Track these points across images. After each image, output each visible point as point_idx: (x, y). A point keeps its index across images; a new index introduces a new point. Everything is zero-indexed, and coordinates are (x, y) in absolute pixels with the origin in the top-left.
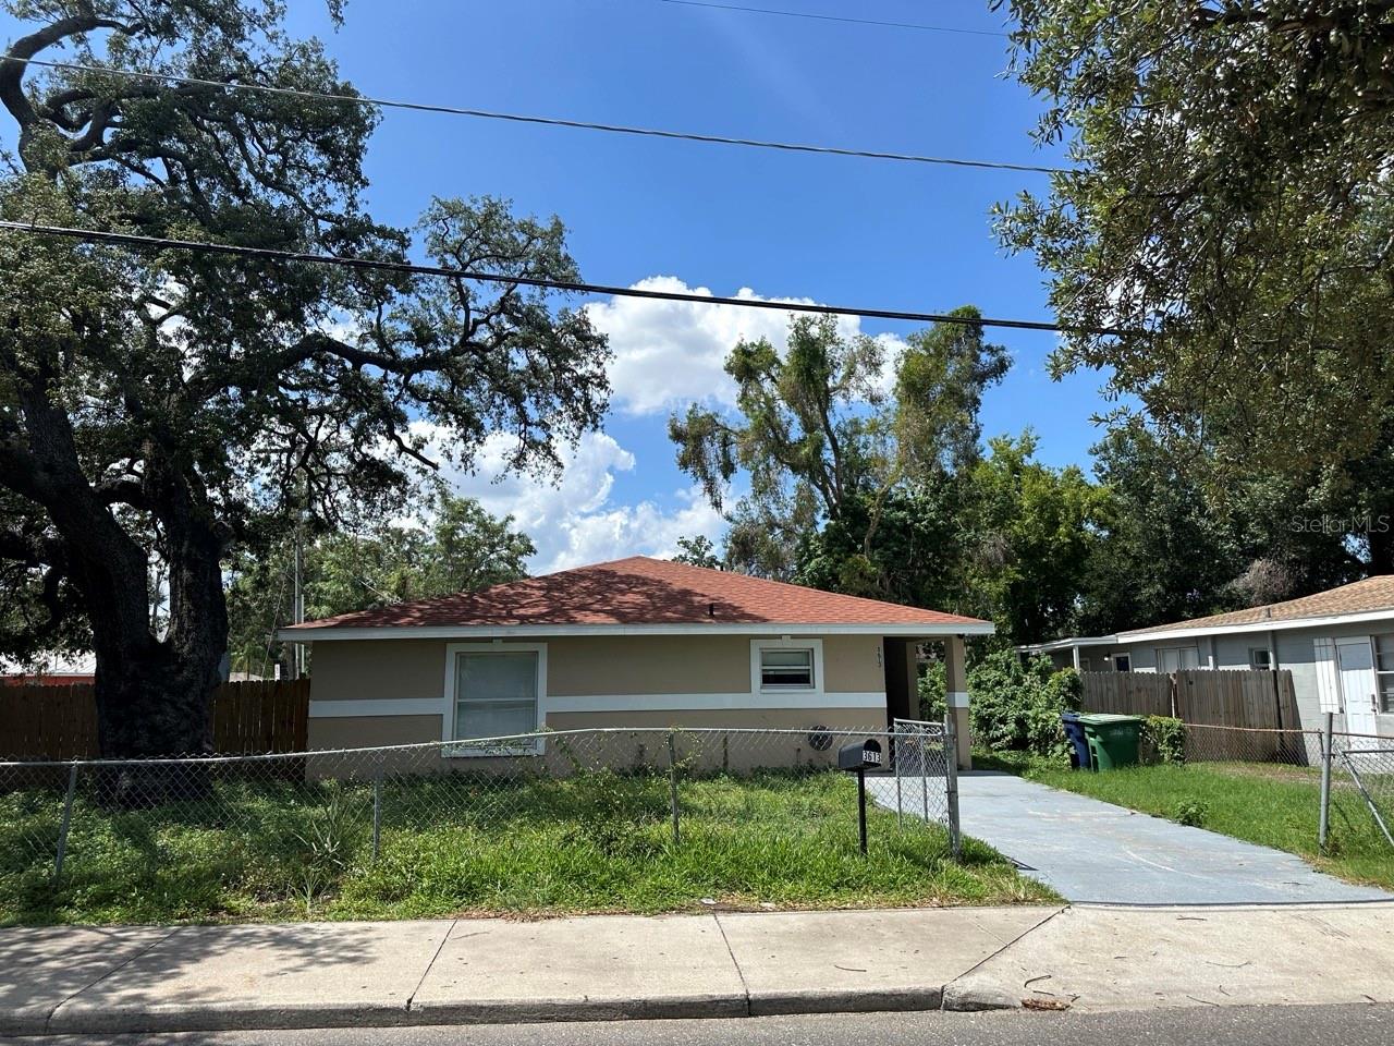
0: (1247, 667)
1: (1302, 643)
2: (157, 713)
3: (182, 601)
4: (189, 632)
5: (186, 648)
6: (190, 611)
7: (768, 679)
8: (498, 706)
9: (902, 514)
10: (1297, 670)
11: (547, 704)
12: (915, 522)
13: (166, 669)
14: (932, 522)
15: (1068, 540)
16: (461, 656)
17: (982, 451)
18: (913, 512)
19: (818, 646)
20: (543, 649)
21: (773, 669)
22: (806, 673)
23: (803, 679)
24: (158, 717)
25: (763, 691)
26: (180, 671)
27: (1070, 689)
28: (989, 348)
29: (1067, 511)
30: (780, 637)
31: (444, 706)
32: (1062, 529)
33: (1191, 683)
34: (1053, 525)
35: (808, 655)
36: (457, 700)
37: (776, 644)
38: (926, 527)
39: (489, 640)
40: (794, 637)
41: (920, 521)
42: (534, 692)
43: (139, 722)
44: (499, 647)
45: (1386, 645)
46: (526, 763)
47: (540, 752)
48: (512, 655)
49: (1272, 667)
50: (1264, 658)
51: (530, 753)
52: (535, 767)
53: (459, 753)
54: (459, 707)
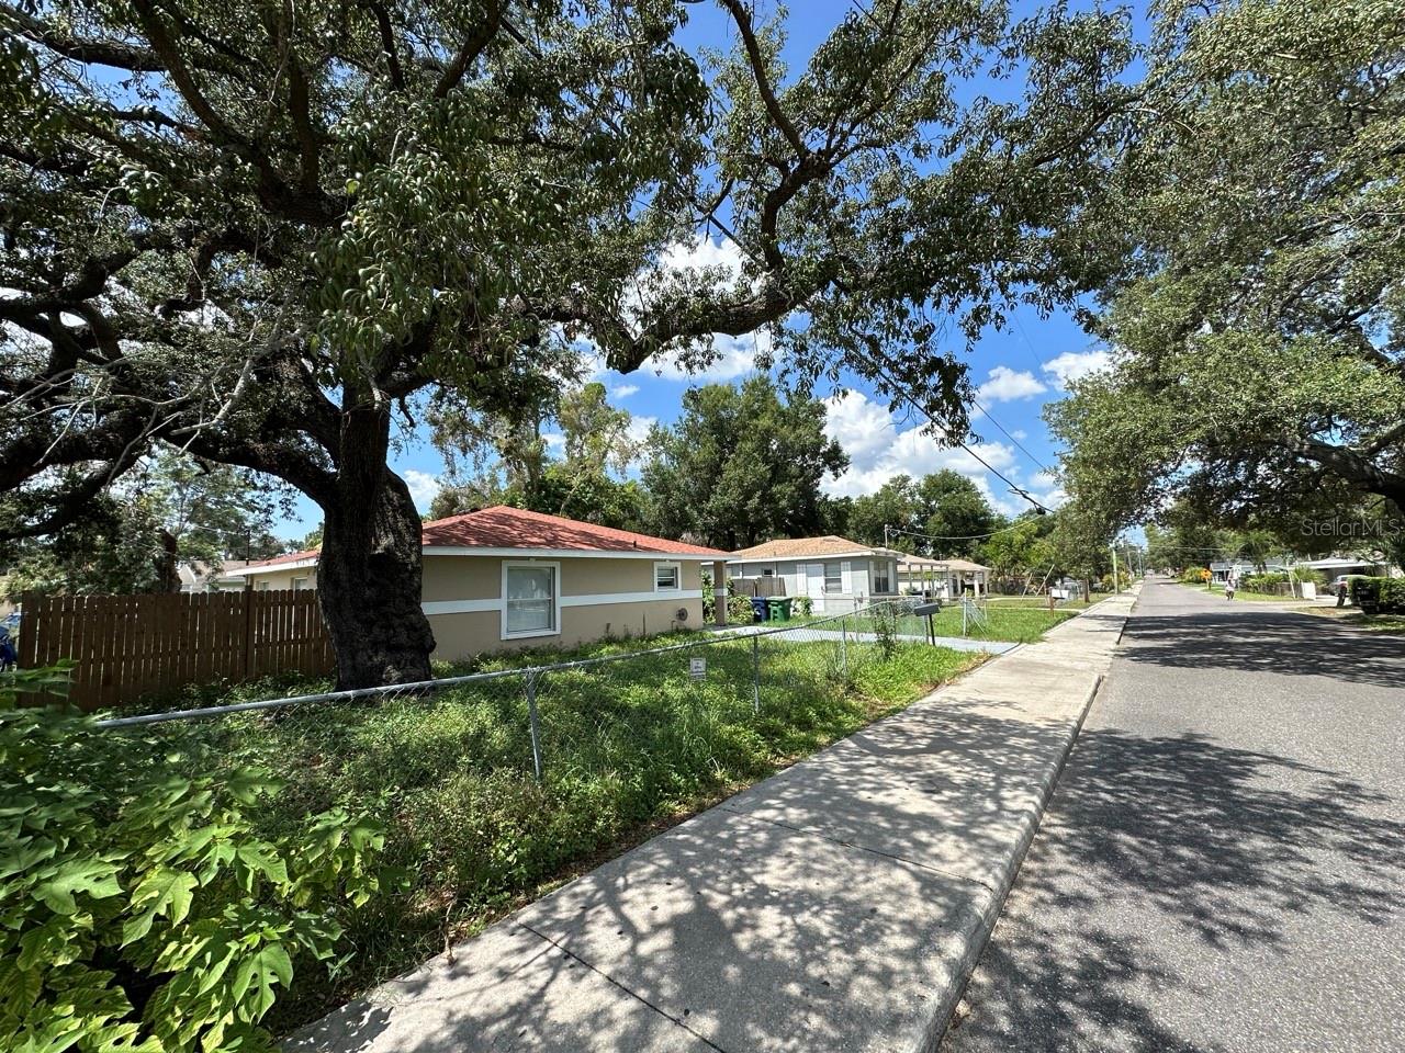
0: (760, 576)
1: (790, 566)
3: (395, 517)
6: (408, 527)
7: (660, 584)
8: (530, 604)
10: (787, 578)
11: (562, 601)
16: (510, 570)
19: (679, 565)
20: (557, 565)
22: (672, 580)
23: (673, 584)
25: (659, 590)
30: (666, 560)
31: (502, 604)
35: (674, 571)
36: (509, 600)
37: (661, 564)
39: (528, 558)
40: (671, 560)
42: (552, 593)
43: (396, 622)
44: (533, 564)
45: (830, 567)
46: (551, 640)
47: (558, 632)
48: (538, 570)
49: (774, 576)
50: (769, 572)
51: (552, 633)
52: (555, 641)
53: (511, 637)
54: (511, 605)
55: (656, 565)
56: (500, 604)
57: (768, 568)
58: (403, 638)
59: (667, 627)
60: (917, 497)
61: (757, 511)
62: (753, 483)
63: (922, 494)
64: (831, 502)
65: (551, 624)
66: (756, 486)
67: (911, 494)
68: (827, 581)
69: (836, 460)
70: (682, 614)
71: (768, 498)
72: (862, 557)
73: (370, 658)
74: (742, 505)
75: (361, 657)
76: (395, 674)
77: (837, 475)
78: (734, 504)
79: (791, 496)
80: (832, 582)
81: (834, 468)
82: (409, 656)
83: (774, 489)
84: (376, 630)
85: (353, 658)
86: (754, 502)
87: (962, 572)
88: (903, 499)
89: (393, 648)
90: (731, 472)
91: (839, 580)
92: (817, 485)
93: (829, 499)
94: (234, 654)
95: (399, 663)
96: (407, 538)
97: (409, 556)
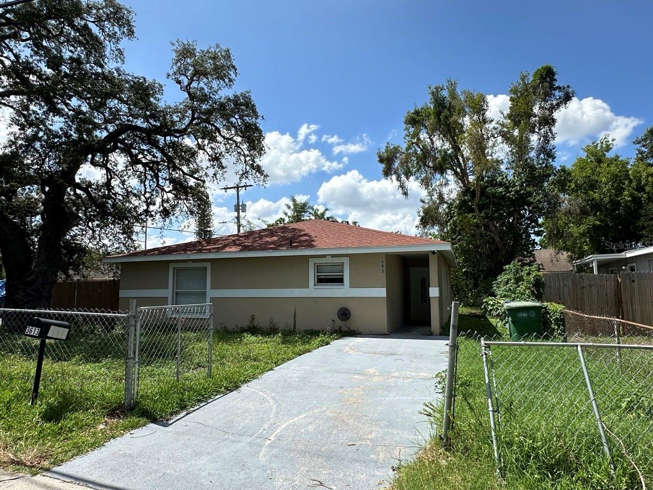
7: (321, 281)
8: (191, 294)
9: (500, 189)
11: (211, 293)
12: (507, 193)
14: (517, 192)
15: (629, 199)
17: (554, 149)
18: (507, 188)
19: (346, 261)
20: (208, 265)
21: (323, 275)
22: (341, 277)
23: (340, 280)
25: (316, 287)
27: (534, 285)
28: (559, 88)
29: (631, 181)
30: (324, 256)
31: (168, 293)
32: (626, 193)
33: (633, 281)
34: (620, 191)
35: (340, 266)
36: (175, 291)
37: (323, 260)
38: (514, 195)
39: (186, 261)
40: (333, 256)
41: (510, 192)
42: (205, 287)
44: (190, 265)
46: (203, 322)
51: (204, 317)
54: (176, 294)
55: (313, 261)
59: (325, 326)
70: (343, 315)
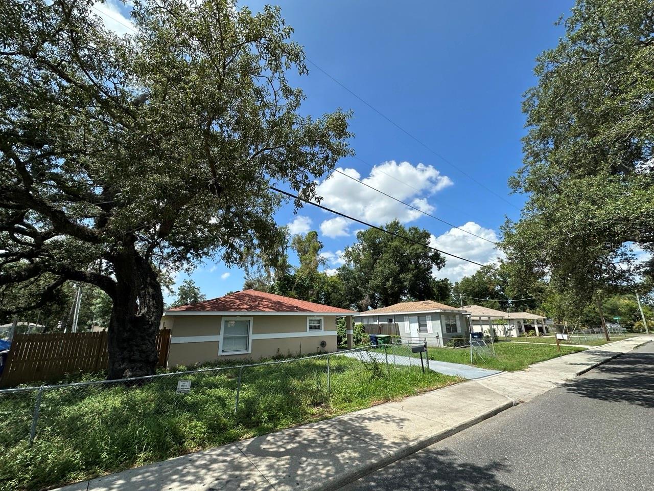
0: (387, 323)
1: (401, 317)
2: (143, 344)
3: (149, 300)
4: (154, 312)
5: (153, 319)
6: (154, 304)
7: (311, 328)
8: (235, 338)
10: (400, 324)
11: (252, 337)
13: (145, 327)
16: (226, 322)
19: (322, 318)
20: (252, 319)
21: (312, 325)
22: (319, 326)
23: (319, 328)
24: (144, 346)
25: (310, 331)
26: (150, 327)
30: (314, 316)
33: (372, 327)
35: (320, 321)
36: (224, 336)
37: (313, 318)
39: (236, 316)
40: (317, 316)
42: (248, 333)
43: (135, 348)
44: (238, 319)
45: (421, 318)
46: (245, 356)
47: (250, 352)
48: (242, 321)
49: (393, 323)
50: (391, 320)
51: (246, 352)
52: (248, 357)
53: (223, 354)
54: (224, 338)
55: (308, 319)
56: (220, 338)
57: (390, 318)
58: (137, 356)
59: (315, 351)
60: (497, 277)
61: (391, 287)
62: (389, 274)
63: (500, 275)
64: (438, 282)
65: (247, 349)
66: (391, 274)
67: (493, 275)
68: (420, 326)
69: (437, 259)
70: (323, 344)
71: (397, 280)
72: (436, 313)
73: (120, 366)
74: (384, 284)
75: (116, 365)
76: (129, 374)
77: (440, 268)
78: (380, 284)
79: (411, 280)
80: (422, 327)
81: (437, 264)
82: (139, 365)
83: (401, 276)
84: (125, 353)
85: (113, 365)
86: (389, 284)
87: (524, 321)
88: (489, 278)
89: (132, 361)
90: (378, 268)
91: (426, 326)
92: (431, 273)
93: (436, 280)
94: (92, 359)
95: (133, 368)
96: (152, 310)
97: (151, 317)
